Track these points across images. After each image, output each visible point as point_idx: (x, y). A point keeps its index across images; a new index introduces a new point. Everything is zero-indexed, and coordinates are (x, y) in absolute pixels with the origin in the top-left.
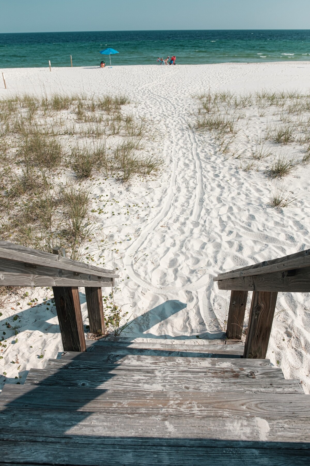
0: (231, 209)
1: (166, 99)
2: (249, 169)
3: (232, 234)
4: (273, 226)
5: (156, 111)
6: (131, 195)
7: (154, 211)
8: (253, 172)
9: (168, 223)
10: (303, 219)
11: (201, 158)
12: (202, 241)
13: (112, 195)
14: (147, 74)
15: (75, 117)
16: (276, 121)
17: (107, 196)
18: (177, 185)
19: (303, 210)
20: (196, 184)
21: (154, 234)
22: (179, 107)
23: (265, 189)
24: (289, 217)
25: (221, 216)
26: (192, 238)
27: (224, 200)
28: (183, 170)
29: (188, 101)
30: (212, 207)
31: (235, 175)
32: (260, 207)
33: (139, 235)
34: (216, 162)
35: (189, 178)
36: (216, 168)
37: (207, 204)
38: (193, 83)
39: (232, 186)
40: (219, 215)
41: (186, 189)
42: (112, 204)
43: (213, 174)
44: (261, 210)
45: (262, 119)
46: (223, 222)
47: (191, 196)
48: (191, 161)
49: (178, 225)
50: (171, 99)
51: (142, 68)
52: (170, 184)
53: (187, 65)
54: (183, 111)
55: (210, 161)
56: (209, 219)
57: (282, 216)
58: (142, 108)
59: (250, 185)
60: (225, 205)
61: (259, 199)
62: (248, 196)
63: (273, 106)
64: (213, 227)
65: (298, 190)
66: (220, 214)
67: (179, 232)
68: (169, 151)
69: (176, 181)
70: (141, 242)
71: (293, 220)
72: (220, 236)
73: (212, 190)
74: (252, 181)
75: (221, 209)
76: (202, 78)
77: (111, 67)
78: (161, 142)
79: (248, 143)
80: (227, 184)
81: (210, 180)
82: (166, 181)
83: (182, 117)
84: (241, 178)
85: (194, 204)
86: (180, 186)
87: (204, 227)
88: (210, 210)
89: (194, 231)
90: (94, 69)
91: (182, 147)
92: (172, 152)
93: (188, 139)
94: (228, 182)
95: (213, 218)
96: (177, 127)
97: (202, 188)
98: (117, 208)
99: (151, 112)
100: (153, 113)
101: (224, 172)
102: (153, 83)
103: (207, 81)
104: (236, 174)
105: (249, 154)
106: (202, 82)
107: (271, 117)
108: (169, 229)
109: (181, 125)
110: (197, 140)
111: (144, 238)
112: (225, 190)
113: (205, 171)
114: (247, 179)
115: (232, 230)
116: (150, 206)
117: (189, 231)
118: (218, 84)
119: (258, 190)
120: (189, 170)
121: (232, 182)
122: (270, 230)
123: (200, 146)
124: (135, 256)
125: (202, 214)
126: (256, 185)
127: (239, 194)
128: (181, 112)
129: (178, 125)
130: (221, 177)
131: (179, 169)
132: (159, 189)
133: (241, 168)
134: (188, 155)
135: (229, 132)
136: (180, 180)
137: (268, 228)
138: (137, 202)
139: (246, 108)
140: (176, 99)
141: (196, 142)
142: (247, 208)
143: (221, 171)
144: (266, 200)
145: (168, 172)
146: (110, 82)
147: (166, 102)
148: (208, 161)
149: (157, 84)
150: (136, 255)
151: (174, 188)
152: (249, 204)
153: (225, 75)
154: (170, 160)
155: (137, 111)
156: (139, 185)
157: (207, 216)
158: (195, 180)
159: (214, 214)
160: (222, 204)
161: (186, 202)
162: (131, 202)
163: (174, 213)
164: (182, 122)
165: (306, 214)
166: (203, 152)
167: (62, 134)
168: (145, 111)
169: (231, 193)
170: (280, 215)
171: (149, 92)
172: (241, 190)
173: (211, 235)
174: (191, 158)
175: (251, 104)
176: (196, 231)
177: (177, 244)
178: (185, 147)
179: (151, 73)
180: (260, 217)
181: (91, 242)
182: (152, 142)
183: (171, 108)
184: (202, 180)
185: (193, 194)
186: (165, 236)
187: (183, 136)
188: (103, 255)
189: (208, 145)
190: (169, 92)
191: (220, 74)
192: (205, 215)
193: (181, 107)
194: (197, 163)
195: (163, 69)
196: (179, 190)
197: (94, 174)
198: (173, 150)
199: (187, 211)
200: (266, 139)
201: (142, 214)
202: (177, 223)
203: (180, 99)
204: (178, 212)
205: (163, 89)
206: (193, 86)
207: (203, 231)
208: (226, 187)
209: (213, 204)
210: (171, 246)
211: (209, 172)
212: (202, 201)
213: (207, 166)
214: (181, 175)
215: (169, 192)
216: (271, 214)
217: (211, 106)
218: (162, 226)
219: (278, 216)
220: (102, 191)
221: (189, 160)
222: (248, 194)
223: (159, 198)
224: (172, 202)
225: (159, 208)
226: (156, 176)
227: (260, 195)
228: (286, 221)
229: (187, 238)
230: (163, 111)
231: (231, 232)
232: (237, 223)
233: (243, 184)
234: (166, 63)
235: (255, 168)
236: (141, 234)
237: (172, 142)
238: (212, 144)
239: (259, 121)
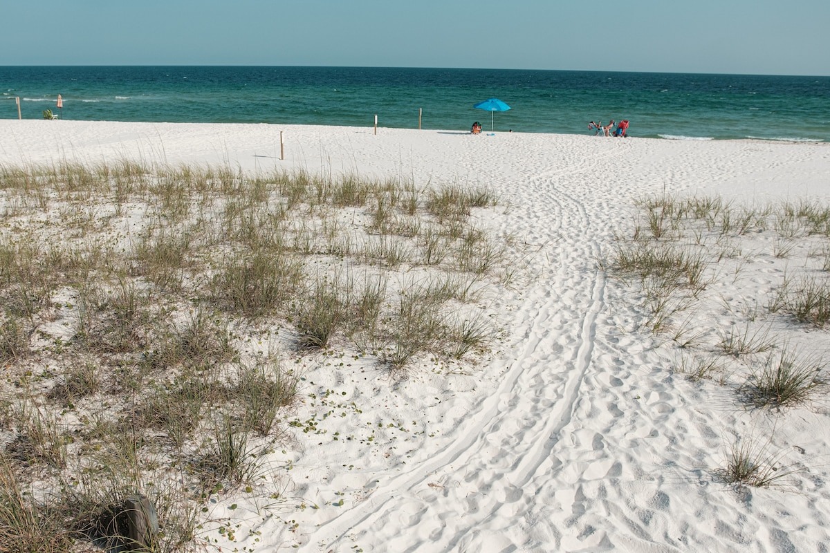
0: (617, 468)
1: (579, 203)
2: (701, 376)
3: (590, 537)
4: (712, 534)
5: (546, 225)
6: (400, 400)
7: (431, 445)
8: (709, 386)
9: (449, 478)
10: (801, 529)
11: (599, 336)
12: (509, 540)
13: (357, 394)
14: (561, 151)
15: (369, 221)
16: (813, 271)
17: (344, 393)
18: (513, 392)
19: (811, 503)
20: (560, 396)
21: (404, 501)
22: (599, 221)
23: (728, 430)
24: (763, 517)
25: (584, 485)
26: (488, 528)
27: (609, 444)
28: (545, 359)
29: (623, 211)
30: (573, 457)
31: (662, 385)
32: (694, 477)
33: (367, 498)
34: (629, 350)
35: (550, 378)
36: (623, 363)
37: (564, 448)
38: (653, 174)
39: (644, 413)
40: (581, 480)
41: (533, 404)
42: (344, 415)
43: (611, 376)
44: (693, 486)
45: (779, 263)
46: (584, 498)
47: (534, 423)
48: (571, 340)
49: (473, 487)
50: (590, 203)
51: (554, 140)
52: (498, 387)
53: (652, 139)
54: (602, 230)
55: (615, 347)
56: (550, 487)
57: (743, 511)
58: (519, 217)
59: (692, 415)
60: (607, 457)
61: (701, 454)
62: (675, 444)
63: (818, 235)
64: (551, 508)
65: (819, 445)
66: (585, 477)
67: (467, 505)
68: (532, 314)
69: (516, 382)
70: (364, 515)
71: (773, 526)
72: (558, 536)
73: (590, 416)
74: (699, 406)
75: (591, 465)
76: (676, 167)
77: (493, 135)
78: (523, 291)
79: (725, 313)
80: (634, 406)
81: (597, 391)
82: (493, 380)
83: (596, 244)
84: (674, 395)
85: (533, 443)
86: (521, 395)
87: (531, 504)
88: (563, 464)
89: (502, 511)
90: (458, 135)
91: (565, 308)
92: (538, 315)
93: (587, 292)
94: (639, 400)
95: (564, 485)
96: (575, 263)
97: (570, 407)
98: (352, 424)
99: (534, 227)
100: (538, 229)
101: (640, 376)
102: (567, 168)
103: (685, 174)
104: (665, 385)
105: (715, 341)
106: (673, 175)
107: (801, 261)
108: (446, 494)
109: (586, 259)
110: (605, 297)
111: (375, 507)
112: (621, 421)
113: (595, 367)
114: (688, 399)
115: (594, 526)
116: (429, 432)
117: (490, 509)
118: (708, 181)
119: (708, 432)
120: (558, 362)
121: (648, 403)
122: (698, 542)
123: (606, 310)
124: (331, 548)
125: (541, 471)
126: (706, 418)
127: (654, 434)
128: (598, 232)
129: (579, 259)
130: (625, 388)
131: (536, 356)
132: (468, 394)
133: (683, 371)
134: (571, 325)
135: (686, 285)
136: (527, 380)
137: (693, 537)
138: (403, 417)
139: (748, 234)
140: (600, 205)
141: (601, 299)
142: (659, 472)
143: (632, 372)
144: (719, 461)
145: (507, 359)
146: (479, 162)
147: (575, 210)
148: (610, 346)
149: (574, 172)
150: (335, 544)
151: (505, 399)
152: (669, 463)
153: (730, 163)
154: (526, 333)
155: (506, 222)
156: (426, 381)
157: (550, 476)
158: (562, 387)
159: (570, 474)
160: (600, 452)
161: (516, 434)
162: (388, 415)
163: (476, 456)
164: (591, 253)
165: (817, 515)
166: (607, 324)
167: (324, 253)
168: (522, 222)
169: (634, 428)
170: (740, 508)
171: (551, 186)
172: (662, 426)
173: (535, 529)
174: (574, 333)
175: (762, 228)
176: (508, 511)
177: (444, 536)
178: (573, 308)
179: (569, 150)
180: (683, 504)
181: (250, 494)
182: (504, 289)
183: (579, 222)
184: (577, 389)
185: (541, 418)
186: (426, 510)
187: (578, 283)
188: (260, 530)
189: (626, 309)
190: (592, 189)
191: (718, 160)
192: (548, 473)
193: (603, 221)
194: (586, 344)
195: (597, 143)
196: (513, 404)
197: (337, 343)
198: (541, 311)
199: (508, 458)
200: (773, 310)
201: (401, 447)
202: (473, 482)
203: (608, 205)
204: (487, 455)
205: (583, 182)
206: (650, 180)
207: (524, 514)
208: (627, 414)
209: (580, 449)
210: (430, 537)
211: (602, 370)
212: (555, 437)
213: (603, 356)
214: (534, 371)
215: (488, 405)
216: (716, 501)
217: (665, 224)
218: (431, 485)
219: (733, 509)
220: (340, 381)
221: (569, 337)
222: (678, 437)
223: (459, 417)
224: (485, 430)
225: (447, 440)
226: (475, 364)
227: (708, 444)
228: (751, 526)
229: (477, 523)
230: (560, 227)
231: (590, 530)
232: (617, 508)
233: (673, 410)
234: (606, 132)
235: (718, 376)
236: (372, 497)
237: (548, 294)
238: (636, 309)
239: (771, 267)
